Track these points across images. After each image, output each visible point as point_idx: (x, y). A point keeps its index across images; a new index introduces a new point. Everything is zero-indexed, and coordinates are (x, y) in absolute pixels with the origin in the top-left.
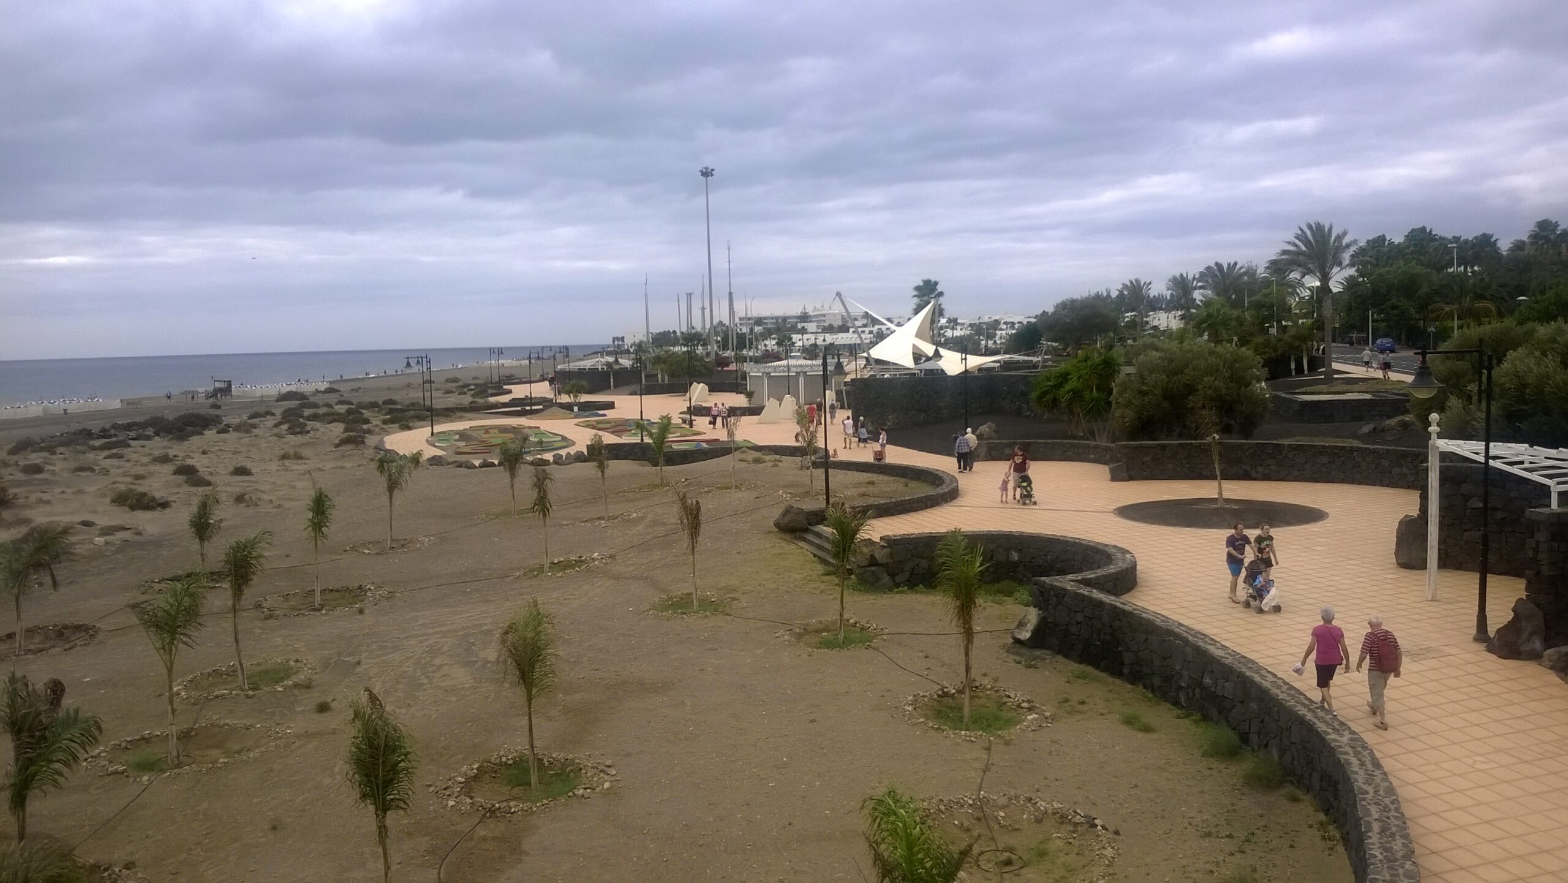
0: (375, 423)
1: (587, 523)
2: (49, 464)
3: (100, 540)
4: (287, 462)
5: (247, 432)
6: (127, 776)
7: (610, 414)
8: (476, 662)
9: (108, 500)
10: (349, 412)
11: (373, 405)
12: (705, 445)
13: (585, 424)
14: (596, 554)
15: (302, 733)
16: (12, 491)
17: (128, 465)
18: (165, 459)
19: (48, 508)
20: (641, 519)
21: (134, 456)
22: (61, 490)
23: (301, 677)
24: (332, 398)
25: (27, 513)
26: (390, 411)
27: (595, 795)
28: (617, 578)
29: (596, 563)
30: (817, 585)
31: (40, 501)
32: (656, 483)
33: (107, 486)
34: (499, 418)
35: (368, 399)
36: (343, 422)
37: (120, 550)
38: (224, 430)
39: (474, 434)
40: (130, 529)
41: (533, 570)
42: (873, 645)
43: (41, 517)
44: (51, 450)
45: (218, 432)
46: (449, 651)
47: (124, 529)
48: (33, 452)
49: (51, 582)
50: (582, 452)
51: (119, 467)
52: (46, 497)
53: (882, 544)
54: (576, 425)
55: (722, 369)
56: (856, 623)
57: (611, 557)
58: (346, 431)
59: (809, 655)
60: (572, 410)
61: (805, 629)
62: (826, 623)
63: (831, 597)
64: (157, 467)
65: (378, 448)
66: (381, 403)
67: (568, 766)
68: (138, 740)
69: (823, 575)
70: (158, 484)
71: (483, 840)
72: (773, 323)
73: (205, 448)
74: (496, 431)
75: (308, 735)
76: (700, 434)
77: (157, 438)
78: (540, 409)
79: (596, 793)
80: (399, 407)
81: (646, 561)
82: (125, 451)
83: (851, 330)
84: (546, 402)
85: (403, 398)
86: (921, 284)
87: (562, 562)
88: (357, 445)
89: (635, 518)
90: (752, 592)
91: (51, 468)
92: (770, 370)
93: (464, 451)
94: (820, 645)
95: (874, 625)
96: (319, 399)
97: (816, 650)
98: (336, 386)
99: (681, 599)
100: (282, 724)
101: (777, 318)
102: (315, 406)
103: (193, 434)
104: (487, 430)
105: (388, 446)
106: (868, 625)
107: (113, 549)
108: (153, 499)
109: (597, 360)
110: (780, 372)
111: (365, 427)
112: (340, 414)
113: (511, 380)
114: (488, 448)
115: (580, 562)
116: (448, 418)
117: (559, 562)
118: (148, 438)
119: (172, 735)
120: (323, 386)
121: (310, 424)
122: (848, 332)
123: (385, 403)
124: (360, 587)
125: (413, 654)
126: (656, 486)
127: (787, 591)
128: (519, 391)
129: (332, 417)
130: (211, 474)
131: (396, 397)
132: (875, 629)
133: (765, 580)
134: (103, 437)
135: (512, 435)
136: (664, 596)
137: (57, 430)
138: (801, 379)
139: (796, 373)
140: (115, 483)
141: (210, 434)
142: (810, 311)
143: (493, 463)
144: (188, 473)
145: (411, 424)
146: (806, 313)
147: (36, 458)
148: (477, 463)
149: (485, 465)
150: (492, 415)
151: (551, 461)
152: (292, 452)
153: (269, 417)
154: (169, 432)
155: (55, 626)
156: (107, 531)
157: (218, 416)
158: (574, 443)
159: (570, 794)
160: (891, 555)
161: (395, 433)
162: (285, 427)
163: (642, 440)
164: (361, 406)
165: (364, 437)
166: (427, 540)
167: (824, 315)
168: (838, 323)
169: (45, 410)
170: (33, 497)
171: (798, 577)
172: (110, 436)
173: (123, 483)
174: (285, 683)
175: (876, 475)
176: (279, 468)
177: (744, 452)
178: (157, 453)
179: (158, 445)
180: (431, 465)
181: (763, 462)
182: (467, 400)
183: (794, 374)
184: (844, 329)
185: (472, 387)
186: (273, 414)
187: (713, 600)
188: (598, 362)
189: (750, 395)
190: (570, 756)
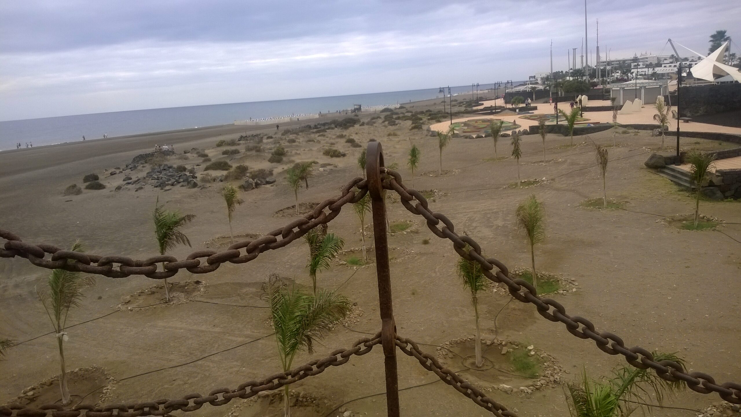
0: (424, 120)
1: (535, 164)
2: (298, 139)
3: (321, 169)
4: (390, 137)
5: (372, 125)
6: (347, 266)
7: (536, 112)
8: (493, 226)
9: (322, 153)
10: (413, 115)
11: (422, 113)
12: (592, 125)
13: (524, 117)
14: (544, 178)
15: (418, 253)
16: (286, 150)
17: (328, 139)
18: (341, 136)
19: (300, 157)
20: (564, 162)
21: (330, 136)
22: (303, 149)
23: (413, 228)
24: (403, 110)
25: (293, 158)
26: (430, 115)
27: (569, 294)
28: (558, 190)
29: (545, 182)
30: (675, 196)
31: (296, 154)
32: (568, 144)
33: (321, 147)
34: (480, 116)
35: (419, 110)
36: (411, 120)
37: (330, 173)
38: (363, 124)
39: (471, 123)
40: (332, 165)
41: (512, 185)
42: (717, 229)
43: (298, 160)
44: (297, 134)
45: (360, 126)
46: (479, 220)
47: (330, 165)
48: (291, 134)
49: (305, 185)
50: (527, 130)
51: (324, 140)
52: (298, 152)
53: (717, 174)
54: (519, 118)
55: (593, 88)
56: (704, 217)
57: (552, 180)
58: (413, 123)
59: (678, 233)
60: (516, 111)
61: (673, 219)
62: (685, 216)
63: (686, 203)
64: (339, 140)
65: (429, 130)
66: (425, 112)
67: (551, 279)
68: (349, 251)
69: (678, 191)
70: (341, 146)
71: (514, 309)
72: (617, 64)
73: (357, 132)
74: (481, 121)
75: (422, 254)
76: (587, 120)
77: (336, 129)
78: (500, 111)
79: (569, 293)
80: (433, 113)
81: (572, 182)
82: (325, 133)
83: (663, 65)
84: (501, 108)
85: (435, 109)
86: (716, 33)
87: (526, 182)
88: (419, 129)
89: (561, 161)
90: (637, 199)
91: (298, 140)
92: (624, 86)
93: (467, 131)
94: (682, 228)
95: (716, 218)
96: (397, 111)
97: (682, 230)
98: (404, 106)
99: (596, 201)
100: (409, 248)
101: (619, 61)
102: (397, 114)
103: (350, 126)
104: (476, 121)
105: (432, 129)
106: (712, 218)
107: (327, 173)
108: (340, 153)
109: (526, 86)
110: (630, 87)
111: (421, 121)
112: (409, 116)
113: (482, 99)
114: (478, 129)
115: (535, 182)
116: (457, 117)
117: (524, 182)
118: (333, 128)
119: (364, 250)
120: (398, 106)
121: (397, 121)
122: (661, 67)
123: (427, 111)
124: (431, 191)
125: (462, 221)
126: (568, 146)
127: (658, 199)
128: (487, 104)
129: (406, 118)
130: (360, 142)
131: (431, 109)
132: (716, 221)
133: (643, 193)
134: (315, 128)
135: (489, 123)
136: (586, 199)
137: (297, 127)
138: (643, 91)
139: (640, 87)
140: (324, 146)
141: (357, 126)
142: (639, 56)
143: (482, 136)
144: (351, 141)
145: (440, 120)
146: (636, 57)
147: (292, 137)
148: (474, 136)
149: (479, 137)
150: (477, 115)
151: (511, 134)
152: (392, 133)
153: (379, 119)
154: (341, 126)
155: (310, 203)
156: (324, 166)
157: (358, 119)
158: (520, 126)
159: (555, 292)
160: (723, 181)
161: (434, 124)
162: (387, 123)
163: (557, 123)
164: (417, 113)
165: (421, 126)
166: (457, 171)
167: (647, 58)
168: (655, 62)
169: (291, 119)
170: (294, 152)
171: (663, 192)
172: (318, 128)
173: (327, 146)
174: (407, 230)
175: (699, 139)
176: (388, 140)
177: (616, 128)
178: (338, 134)
179: (338, 131)
180: (453, 137)
181: (628, 133)
182: (463, 109)
183: (639, 88)
184: (659, 65)
185: (464, 103)
186: (380, 118)
187: (614, 202)
188: (526, 87)
189: (613, 100)
190: (552, 274)
